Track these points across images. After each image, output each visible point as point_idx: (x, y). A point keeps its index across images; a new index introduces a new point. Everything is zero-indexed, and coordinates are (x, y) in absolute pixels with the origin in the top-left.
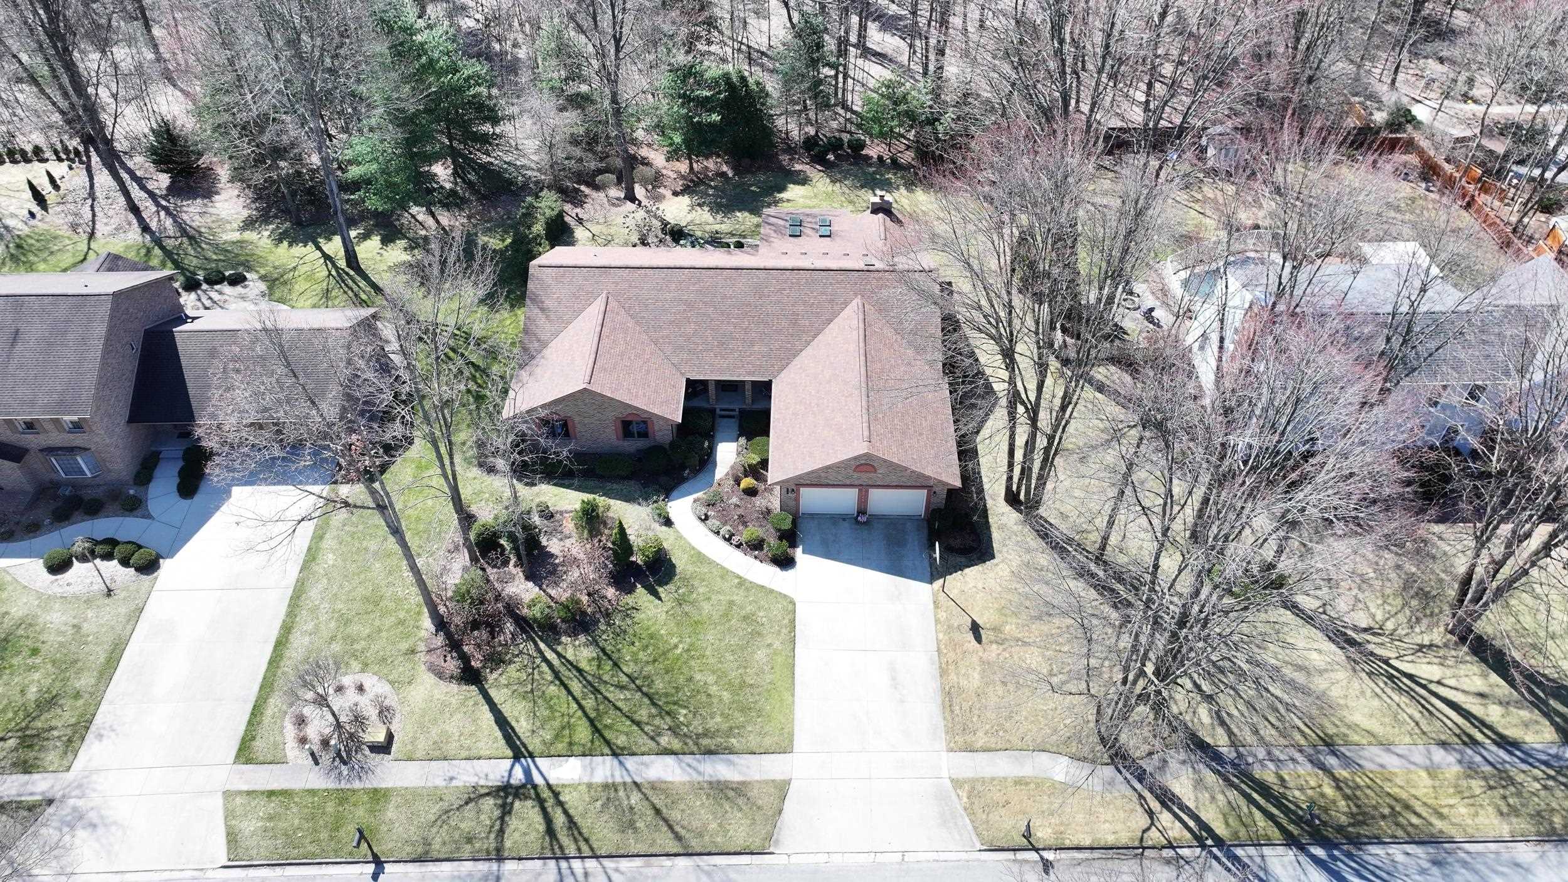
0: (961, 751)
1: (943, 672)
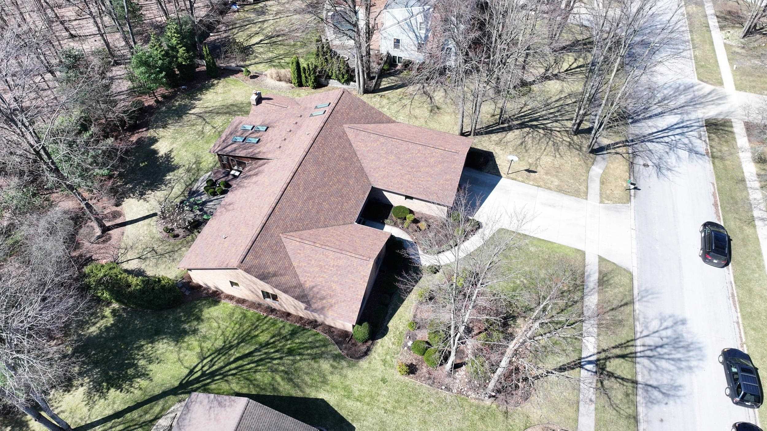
0: (587, 196)
1: (549, 189)
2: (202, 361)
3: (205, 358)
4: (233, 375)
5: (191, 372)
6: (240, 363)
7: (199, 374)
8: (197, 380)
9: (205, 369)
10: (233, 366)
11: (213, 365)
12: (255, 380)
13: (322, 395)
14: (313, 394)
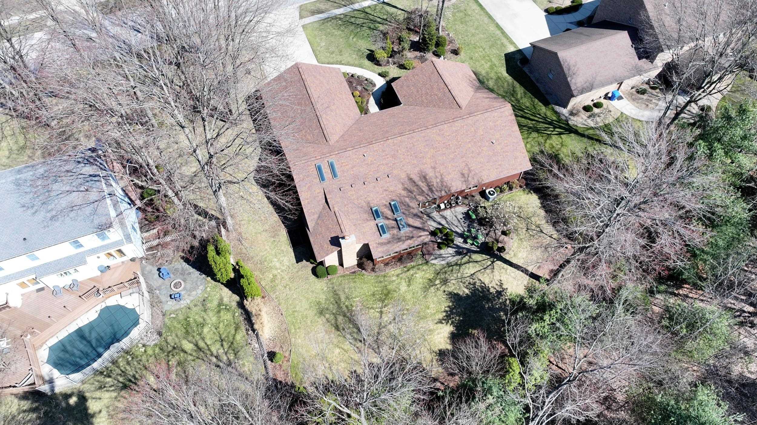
2: (551, 134)
3: (548, 134)
4: (540, 115)
5: (560, 134)
6: (532, 117)
7: (557, 130)
8: (560, 127)
9: (552, 129)
10: (536, 119)
11: (546, 127)
12: (531, 104)
13: (505, 74)
14: (509, 78)
